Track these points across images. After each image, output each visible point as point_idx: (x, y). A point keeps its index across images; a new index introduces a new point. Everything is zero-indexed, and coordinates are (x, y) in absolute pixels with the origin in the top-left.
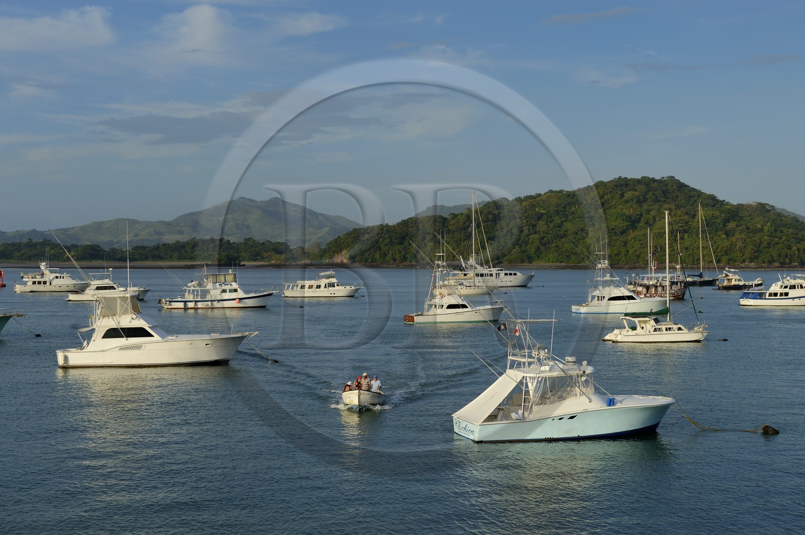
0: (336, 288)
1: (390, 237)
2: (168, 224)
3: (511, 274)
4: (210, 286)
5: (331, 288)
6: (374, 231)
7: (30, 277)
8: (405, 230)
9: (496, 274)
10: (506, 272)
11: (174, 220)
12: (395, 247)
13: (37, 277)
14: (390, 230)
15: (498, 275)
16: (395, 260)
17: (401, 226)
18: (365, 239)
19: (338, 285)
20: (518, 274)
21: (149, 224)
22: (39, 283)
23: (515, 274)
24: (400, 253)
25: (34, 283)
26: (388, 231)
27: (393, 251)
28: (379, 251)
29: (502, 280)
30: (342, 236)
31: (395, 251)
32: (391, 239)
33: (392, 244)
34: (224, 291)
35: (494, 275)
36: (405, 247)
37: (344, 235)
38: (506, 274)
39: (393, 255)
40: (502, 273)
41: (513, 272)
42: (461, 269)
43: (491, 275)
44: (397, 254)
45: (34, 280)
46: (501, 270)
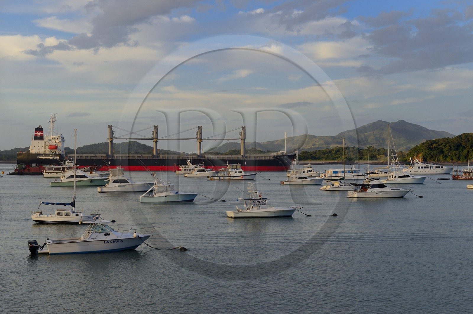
0: (312, 172)
1: (450, 146)
2: (334, 138)
3: (439, 167)
4: (230, 170)
5: (310, 173)
6: (440, 142)
7: (183, 167)
8: (460, 141)
9: (431, 167)
10: (437, 166)
11: (337, 135)
12: (453, 152)
13: (187, 167)
14: (450, 141)
15: (431, 168)
16: (452, 159)
17: (457, 139)
18: (433, 147)
19: (313, 171)
20: (444, 167)
21: (322, 138)
22: (187, 170)
23: (442, 167)
24: (456, 156)
25: (185, 170)
26: (449, 142)
27: (452, 155)
28: (442, 154)
29: (434, 170)
30: (419, 145)
31: (453, 154)
32: (451, 147)
33: (451, 150)
34: (236, 172)
35: (429, 167)
36: (459, 152)
37: (420, 145)
38: (436, 167)
39: (451, 157)
40: (434, 167)
41: (441, 166)
42: (409, 164)
43: (428, 168)
44: (454, 156)
45: (186, 168)
46: (433, 165)
